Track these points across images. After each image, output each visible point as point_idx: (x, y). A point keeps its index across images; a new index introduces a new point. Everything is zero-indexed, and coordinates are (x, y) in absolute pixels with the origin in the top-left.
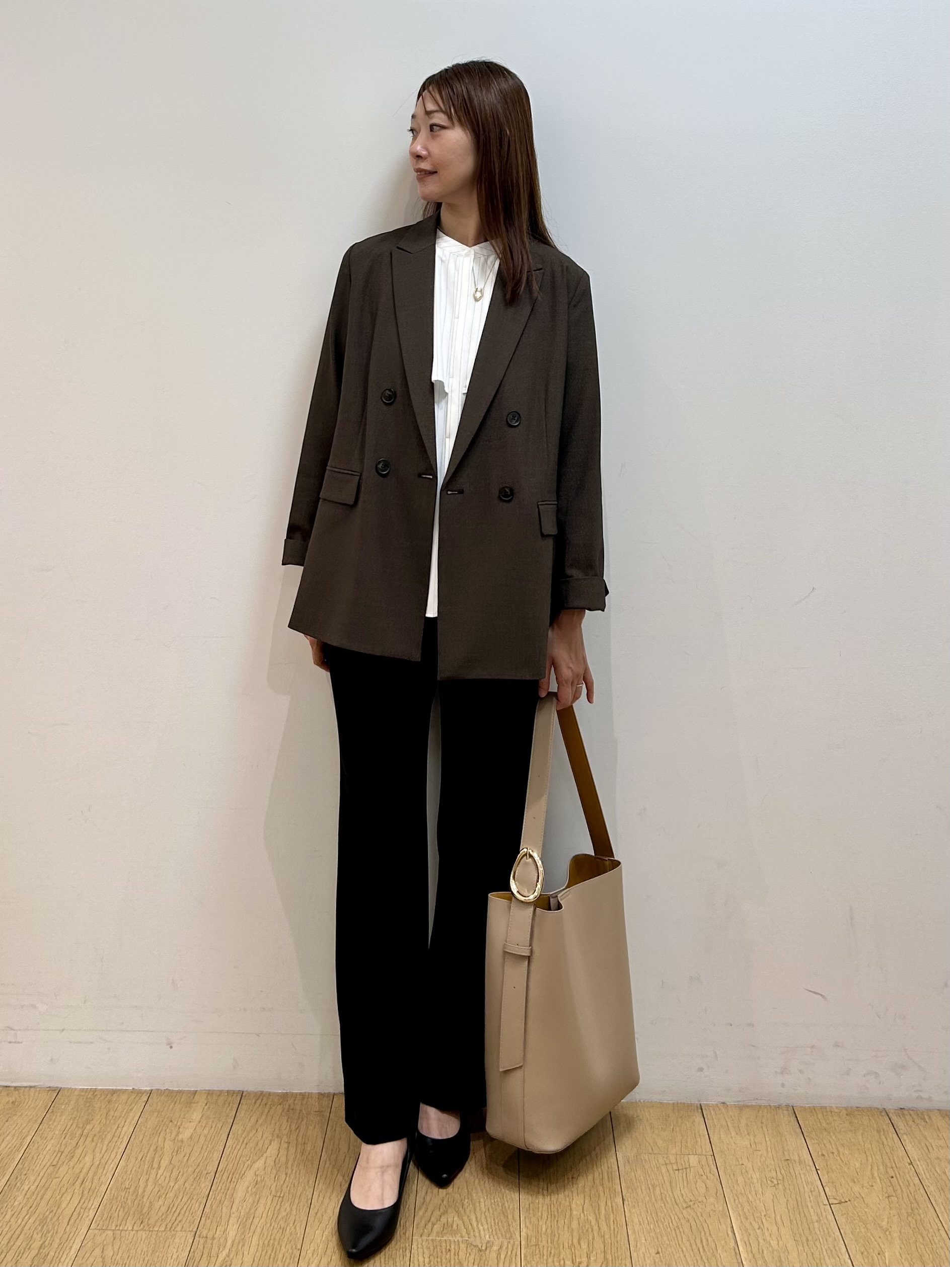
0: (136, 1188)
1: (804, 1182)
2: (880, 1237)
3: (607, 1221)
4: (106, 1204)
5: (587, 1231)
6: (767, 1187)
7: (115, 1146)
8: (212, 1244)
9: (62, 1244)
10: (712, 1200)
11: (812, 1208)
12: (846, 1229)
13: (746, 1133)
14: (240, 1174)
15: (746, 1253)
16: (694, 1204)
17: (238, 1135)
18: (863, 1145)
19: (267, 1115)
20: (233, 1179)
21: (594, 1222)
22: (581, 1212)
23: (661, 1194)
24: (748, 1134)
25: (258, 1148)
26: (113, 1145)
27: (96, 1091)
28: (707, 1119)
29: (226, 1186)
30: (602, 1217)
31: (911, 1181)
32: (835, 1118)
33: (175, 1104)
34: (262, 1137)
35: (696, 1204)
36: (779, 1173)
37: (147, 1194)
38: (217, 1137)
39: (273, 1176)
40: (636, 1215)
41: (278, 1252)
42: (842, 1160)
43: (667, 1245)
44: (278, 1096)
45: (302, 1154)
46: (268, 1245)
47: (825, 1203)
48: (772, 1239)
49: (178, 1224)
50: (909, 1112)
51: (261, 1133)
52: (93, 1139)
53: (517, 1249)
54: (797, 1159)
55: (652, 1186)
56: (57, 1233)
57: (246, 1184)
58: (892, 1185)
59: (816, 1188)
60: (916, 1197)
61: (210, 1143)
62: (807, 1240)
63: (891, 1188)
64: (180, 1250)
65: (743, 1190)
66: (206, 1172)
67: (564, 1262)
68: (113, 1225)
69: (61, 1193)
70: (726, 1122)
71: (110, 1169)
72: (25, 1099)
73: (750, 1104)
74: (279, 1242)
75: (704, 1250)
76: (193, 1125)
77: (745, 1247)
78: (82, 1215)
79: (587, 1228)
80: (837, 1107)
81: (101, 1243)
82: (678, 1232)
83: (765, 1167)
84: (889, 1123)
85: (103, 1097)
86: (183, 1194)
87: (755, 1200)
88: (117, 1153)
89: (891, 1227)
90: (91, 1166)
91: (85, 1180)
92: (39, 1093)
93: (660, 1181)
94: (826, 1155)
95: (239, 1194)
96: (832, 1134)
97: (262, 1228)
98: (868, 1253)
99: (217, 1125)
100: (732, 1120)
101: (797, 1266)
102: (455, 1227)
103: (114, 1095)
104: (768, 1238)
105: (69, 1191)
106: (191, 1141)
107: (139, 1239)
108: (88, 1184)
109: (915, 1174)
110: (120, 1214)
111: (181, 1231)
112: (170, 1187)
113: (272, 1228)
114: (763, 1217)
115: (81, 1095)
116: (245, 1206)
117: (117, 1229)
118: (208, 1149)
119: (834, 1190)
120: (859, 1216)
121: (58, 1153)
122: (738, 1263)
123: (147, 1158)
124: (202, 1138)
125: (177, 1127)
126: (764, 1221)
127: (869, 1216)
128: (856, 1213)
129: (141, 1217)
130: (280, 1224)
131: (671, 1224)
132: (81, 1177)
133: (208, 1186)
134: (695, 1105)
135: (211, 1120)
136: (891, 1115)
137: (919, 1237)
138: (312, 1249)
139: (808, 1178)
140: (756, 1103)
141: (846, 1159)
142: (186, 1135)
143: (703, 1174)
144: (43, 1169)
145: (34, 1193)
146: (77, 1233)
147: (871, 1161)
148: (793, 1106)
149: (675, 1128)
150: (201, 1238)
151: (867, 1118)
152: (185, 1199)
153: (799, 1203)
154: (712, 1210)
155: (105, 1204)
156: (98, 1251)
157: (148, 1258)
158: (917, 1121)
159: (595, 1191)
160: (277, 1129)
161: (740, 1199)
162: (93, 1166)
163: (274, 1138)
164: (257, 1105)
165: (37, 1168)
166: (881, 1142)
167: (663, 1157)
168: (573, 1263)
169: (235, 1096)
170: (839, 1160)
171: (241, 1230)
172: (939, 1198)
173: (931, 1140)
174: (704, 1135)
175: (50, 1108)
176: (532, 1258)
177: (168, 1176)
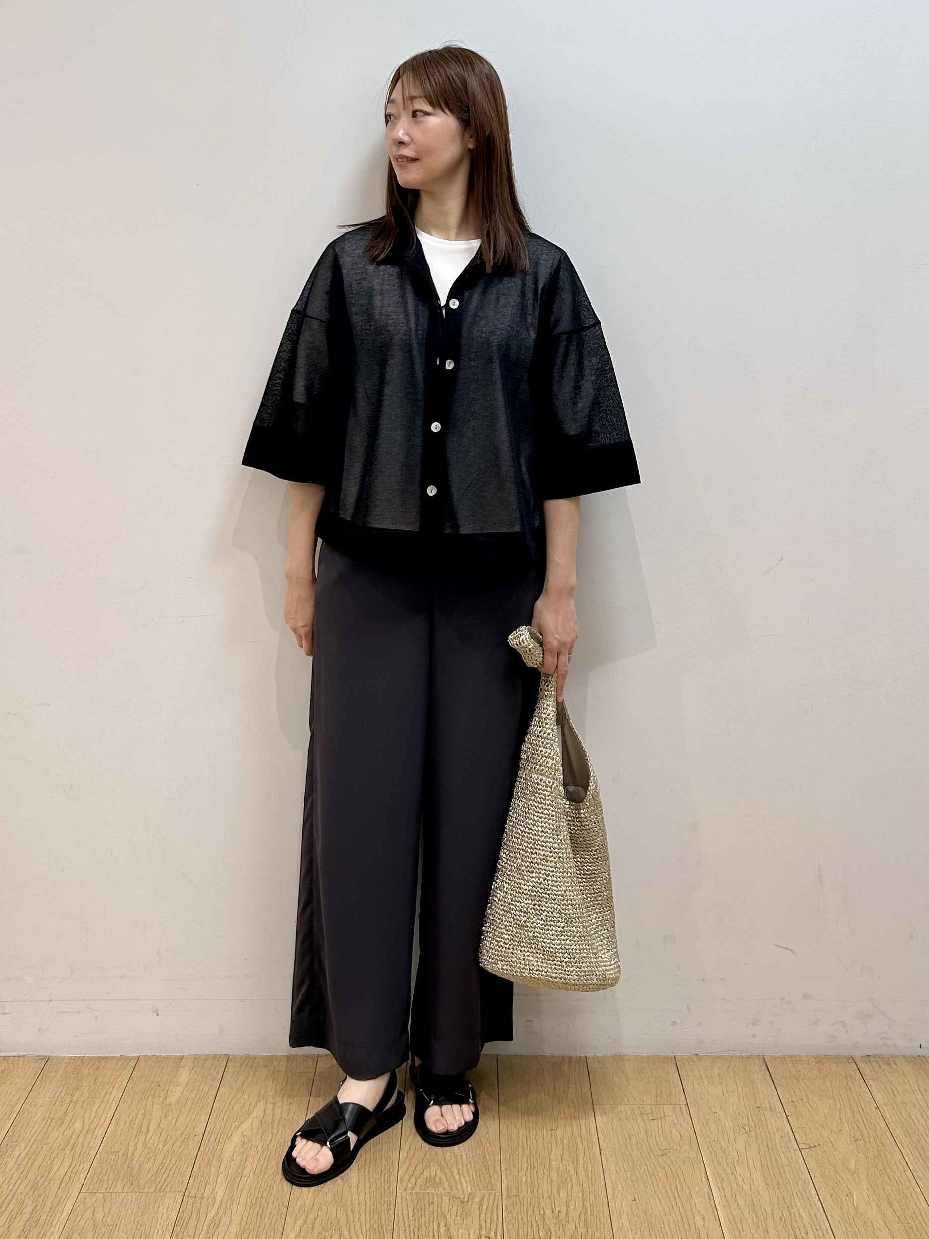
0: (126, 1150)
1: (775, 1129)
2: (848, 1180)
3: (585, 1171)
4: (96, 1167)
5: (566, 1180)
6: (739, 1134)
7: (104, 1111)
8: (201, 1203)
9: (54, 1207)
10: (687, 1147)
11: (783, 1152)
12: (816, 1174)
13: (719, 1083)
14: (227, 1136)
15: (720, 1199)
17: (225, 1096)
18: (831, 1092)
19: (252, 1079)
20: (220, 1141)
21: (572, 1172)
22: (560, 1161)
23: (637, 1143)
24: (721, 1084)
25: (245, 1109)
26: (102, 1110)
27: (82, 1060)
28: (681, 1071)
29: (214, 1147)
30: (581, 1167)
31: (877, 1124)
32: (804, 1066)
33: (162, 1068)
34: (248, 1098)
35: (670, 1152)
36: (750, 1121)
37: (136, 1157)
38: (204, 1100)
39: (259, 1137)
40: (613, 1164)
41: (265, 1210)
42: (811, 1106)
43: (643, 1192)
44: (263, 1058)
45: (288, 1114)
46: (256, 1203)
47: (795, 1149)
48: (745, 1185)
49: (167, 1185)
50: (875, 1059)
51: (247, 1094)
52: (82, 1104)
53: (498, 1200)
54: (768, 1105)
55: (629, 1136)
56: (48, 1196)
57: (233, 1144)
58: (859, 1129)
59: (786, 1133)
60: (883, 1140)
61: (198, 1106)
62: (778, 1185)
63: (859, 1132)
64: (169, 1210)
65: (716, 1139)
66: (194, 1134)
67: (544, 1211)
68: (105, 1186)
69: (52, 1158)
70: (699, 1073)
71: (100, 1134)
72: (14, 1067)
73: (722, 1055)
74: (266, 1201)
75: (679, 1196)
76: (181, 1088)
77: (718, 1191)
78: (72, 1180)
79: (566, 1176)
80: (805, 1056)
81: (90, 1207)
82: (653, 1178)
83: (738, 1115)
84: (856, 1070)
85: (91, 1065)
86: (172, 1155)
87: (728, 1147)
88: (106, 1118)
89: (858, 1169)
90: (81, 1131)
91: (75, 1145)
92: (28, 1062)
93: (636, 1131)
94: (796, 1102)
95: (227, 1155)
96: (801, 1081)
97: (249, 1187)
98: (836, 1194)
99: (204, 1089)
100: (705, 1071)
101: (769, 1209)
102: (438, 1180)
103: (103, 1062)
104: (741, 1183)
105: (59, 1156)
106: (178, 1104)
107: (130, 1201)
108: (78, 1149)
109: (882, 1119)
110: (110, 1177)
111: (170, 1192)
112: (159, 1149)
113: (260, 1184)
114: (735, 1163)
115: (69, 1063)
116: (232, 1167)
117: (108, 1191)
118: (195, 1113)
119: (804, 1135)
120: (828, 1160)
121: (47, 1120)
122: (713, 1208)
123: (137, 1122)
124: (190, 1103)
125: (165, 1091)
126: (737, 1167)
127: (838, 1160)
128: (824, 1157)
129: (131, 1179)
130: (267, 1181)
131: (646, 1171)
132: (71, 1142)
133: (196, 1147)
134: (669, 1057)
135: (198, 1084)
136: (858, 1062)
137: (886, 1178)
138: (299, 1205)
139: (779, 1126)
140: (728, 1054)
141: (815, 1105)
142: (173, 1098)
143: (677, 1122)
144: (32, 1136)
145: (24, 1159)
146: (67, 1197)
147: (838, 1104)
148: (763, 1056)
149: (650, 1081)
150: (190, 1198)
151: (835, 1065)
152: (173, 1161)
153: (771, 1149)
154: (687, 1158)
155: (94, 1168)
156: (89, 1214)
157: (139, 1218)
158: (883, 1067)
159: (574, 1142)
160: (263, 1091)
161: (714, 1148)
162: (83, 1132)
163: (260, 1099)
164: (243, 1067)
165: (28, 1135)
166: (848, 1088)
167: (639, 1108)
168: (553, 1212)
169: (221, 1059)
170: (808, 1106)
171: (229, 1188)
172: (905, 1140)
173: (896, 1086)
174: (678, 1086)
175: (40, 1076)
176: (512, 1209)
177: (156, 1140)
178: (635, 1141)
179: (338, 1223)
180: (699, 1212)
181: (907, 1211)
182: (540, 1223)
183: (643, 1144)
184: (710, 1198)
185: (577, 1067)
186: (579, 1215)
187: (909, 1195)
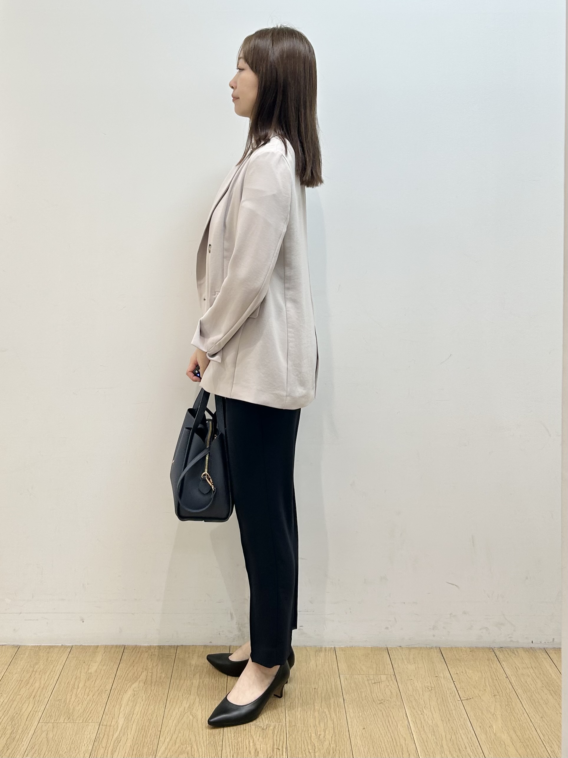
0: (65, 699)
1: (447, 689)
2: (490, 718)
3: (335, 712)
5: (324, 717)
6: (425, 691)
7: (52, 676)
8: (110, 729)
9: (24, 731)
10: (394, 699)
11: (451, 702)
12: (471, 714)
13: (413, 662)
14: (124, 691)
15: (414, 728)
16: (384, 701)
17: (123, 669)
18: (480, 668)
19: (139, 658)
20: (121, 694)
21: (327, 713)
22: (320, 706)
23: (365, 696)
24: (415, 663)
25: (134, 676)
27: (39, 647)
28: (391, 655)
29: (117, 697)
30: (332, 709)
31: (507, 686)
32: (463, 653)
33: (86, 653)
34: (137, 670)
35: (385, 702)
36: (432, 683)
37: (71, 703)
38: (111, 671)
39: (143, 692)
40: (351, 708)
41: (147, 733)
42: (467, 676)
43: (369, 724)
44: (145, 647)
45: (160, 679)
46: (142, 729)
47: (458, 700)
48: (429, 720)
49: (90, 719)
50: (506, 650)
51: (136, 668)
52: (40, 673)
53: (284, 727)
54: (442, 676)
55: (360, 692)
56: (20, 725)
57: (129, 696)
58: (496, 689)
59: (453, 691)
60: (511, 695)
61: (107, 674)
62: (449, 720)
63: (496, 691)
64: (91, 733)
65: (412, 694)
66: (105, 690)
67: (311, 735)
68: (53, 719)
69: (22, 703)
70: (402, 656)
71: (50, 690)
73: (416, 647)
74: (148, 727)
75: (391, 727)
76: (97, 664)
77: (413, 724)
78: (34, 715)
79: (324, 715)
80: (465, 647)
81: (45, 731)
82: (375, 716)
83: (425, 681)
84: (494, 655)
85: (44, 650)
86: (92, 702)
87: (419, 699)
88: (53, 680)
89: (496, 712)
90: (39, 688)
91: (36, 695)
92: (7, 649)
94: (459, 673)
95: (124, 702)
97: (138, 720)
98: (483, 725)
99: (111, 665)
100: (405, 655)
101: (444, 734)
103: (51, 649)
104: (426, 720)
105: (26, 701)
106: (96, 673)
107: (68, 728)
108: (37, 698)
109: (510, 684)
110: (56, 714)
111: (92, 722)
113: (144, 720)
114: (424, 708)
115: (32, 649)
116: (128, 708)
117: (55, 722)
118: (106, 677)
119: (464, 692)
120: (478, 707)
121: (19, 682)
122: (410, 734)
123: (71, 683)
124: (102, 672)
125: (88, 666)
126: (424, 710)
127: (484, 707)
128: (476, 705)
129: (69, 715)
130: (148, 717)
131: (371, 713)
132: (33, 694)
133: (107, 697)
134: (384, 648)
135: (108, 661)
136: (495, 651)
137: (513, 717)
138: (167, 730)
139: (449, 687)
140: (419, 646)
141: (471, 676)
142: (93, 669)
143: (389, 685)
144: (11, 690)
145: (6, 704)
146: (32, 724)
147: (484, 676)
148: (439, 647)
149: (373, 660)
150: (103, 726)
151: (482, 652)
152: (93, 705)
153: (444, 700)
154: (394, 704)
155: (47, 709)
156: (44, 735)
157: (73, 738)
158: (510, 654)
159: (328, 696)
160: (145, 665)
161: (410, 699)
162: (40, 688)
163: (143, 670)
164: (134, 653)
165: (8, 690)
166: (490, 666)
167: (366, 677)
168: (316, 735)
169: (120, 648)
170: (466, 676)
171: (126, 721)
172: (523, 696)
173: (518, 665)
174: (389, 664)
175: (14, 657)
176: (292, 733)
177: (83, 692)
178: (364, 695)
179: (190, 740)
180: (402, 735)
181: (525, 736)
182: (309, 742)
183: (369, 697)
184: (408, 728)
185: (330, 653)
186: (332, 737)
187: (526, 727)
